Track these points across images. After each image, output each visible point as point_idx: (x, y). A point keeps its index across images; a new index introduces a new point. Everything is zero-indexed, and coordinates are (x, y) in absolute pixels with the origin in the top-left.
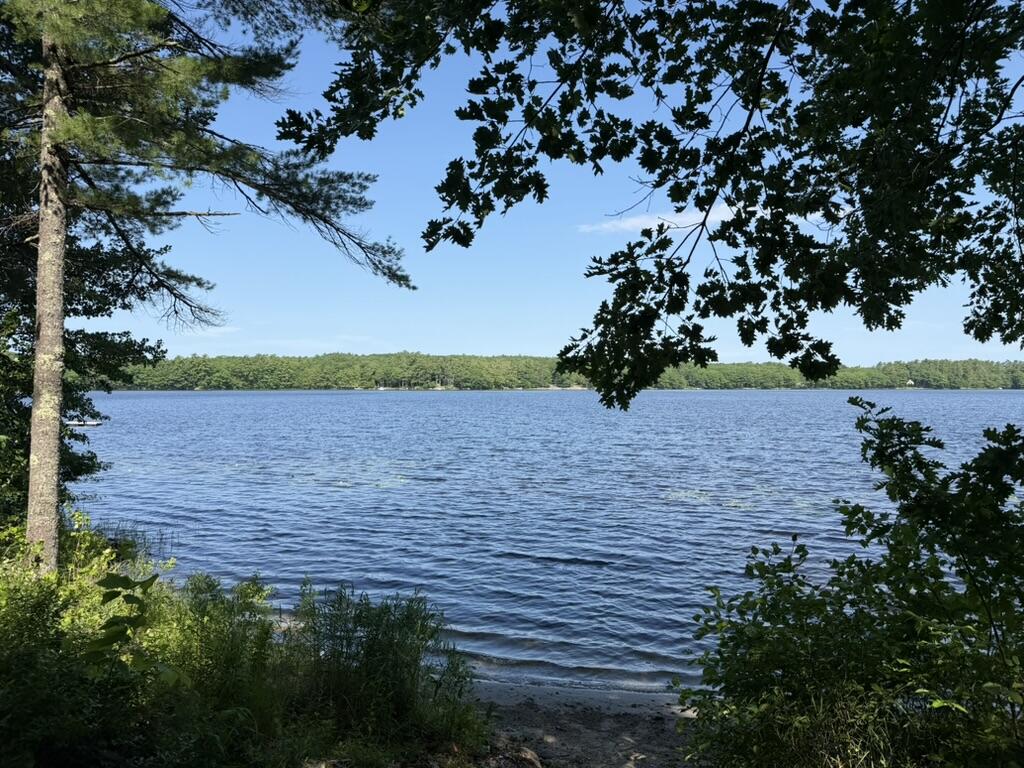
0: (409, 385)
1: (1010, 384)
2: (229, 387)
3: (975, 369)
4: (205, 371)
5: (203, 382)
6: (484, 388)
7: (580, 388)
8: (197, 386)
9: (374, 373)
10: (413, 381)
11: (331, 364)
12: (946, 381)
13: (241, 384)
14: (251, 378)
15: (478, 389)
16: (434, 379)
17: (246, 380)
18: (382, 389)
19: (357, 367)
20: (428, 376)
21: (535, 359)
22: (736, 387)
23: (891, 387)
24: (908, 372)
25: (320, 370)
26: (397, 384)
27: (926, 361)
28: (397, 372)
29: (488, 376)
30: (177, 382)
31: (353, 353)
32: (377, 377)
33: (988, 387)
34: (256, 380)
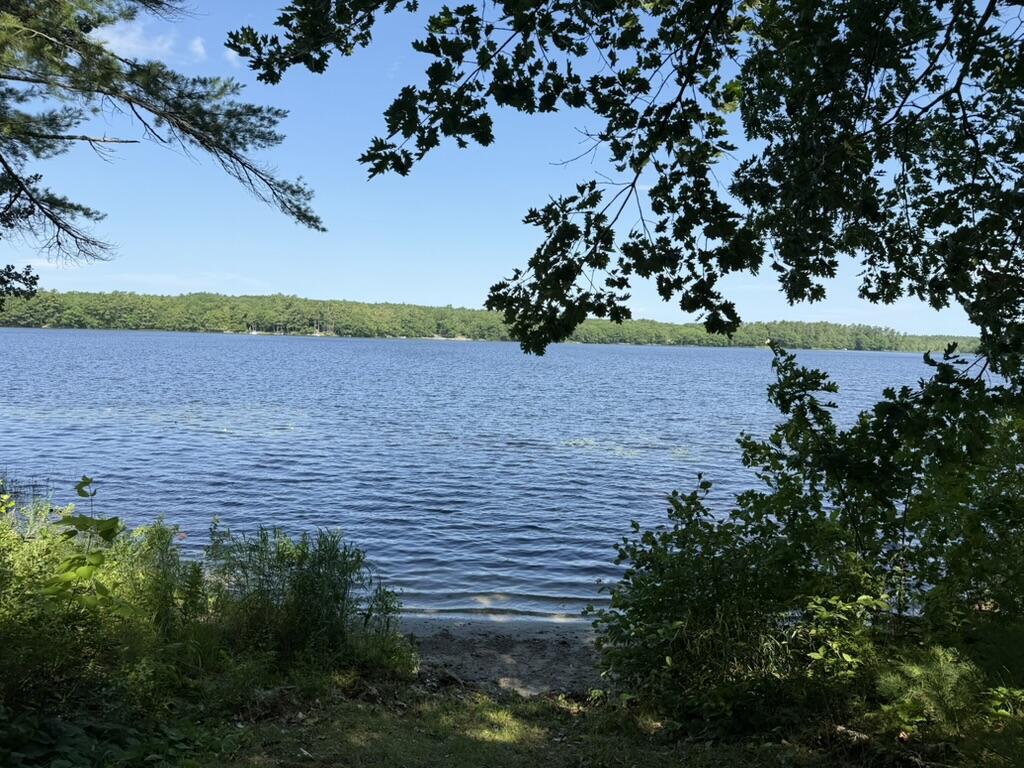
0: (285, 330)
1: (854, 345)
2: (82, 325)
3: (825, 331)
4: (55, 307)
5: (52, 320)
6: (366, 336)
7: (464, 339)
8: (45, 323)
9: (245, 316)
10: (289, 326)
11: (197, 305)
12: (799, 341)
13: (95, 322)
14: (107, 317)
15: (360, 336)
16: (312, 325)
17: (102, 318)
18: (254, 333)
19: (226, 309)
20: (306, 320)
21: (420, 308)
22: (612, 342)
23: (751, 345)
24: (767, 332)
25: (184, 311)
26: (271, 329)
27: (783, 322)
28: (271, 315)
29: (372, 323)
30: (20, 318)
31: (222, 293)
32: (249, 320)
33: (835, 348)
34: (113, 319)
